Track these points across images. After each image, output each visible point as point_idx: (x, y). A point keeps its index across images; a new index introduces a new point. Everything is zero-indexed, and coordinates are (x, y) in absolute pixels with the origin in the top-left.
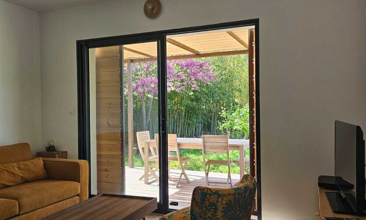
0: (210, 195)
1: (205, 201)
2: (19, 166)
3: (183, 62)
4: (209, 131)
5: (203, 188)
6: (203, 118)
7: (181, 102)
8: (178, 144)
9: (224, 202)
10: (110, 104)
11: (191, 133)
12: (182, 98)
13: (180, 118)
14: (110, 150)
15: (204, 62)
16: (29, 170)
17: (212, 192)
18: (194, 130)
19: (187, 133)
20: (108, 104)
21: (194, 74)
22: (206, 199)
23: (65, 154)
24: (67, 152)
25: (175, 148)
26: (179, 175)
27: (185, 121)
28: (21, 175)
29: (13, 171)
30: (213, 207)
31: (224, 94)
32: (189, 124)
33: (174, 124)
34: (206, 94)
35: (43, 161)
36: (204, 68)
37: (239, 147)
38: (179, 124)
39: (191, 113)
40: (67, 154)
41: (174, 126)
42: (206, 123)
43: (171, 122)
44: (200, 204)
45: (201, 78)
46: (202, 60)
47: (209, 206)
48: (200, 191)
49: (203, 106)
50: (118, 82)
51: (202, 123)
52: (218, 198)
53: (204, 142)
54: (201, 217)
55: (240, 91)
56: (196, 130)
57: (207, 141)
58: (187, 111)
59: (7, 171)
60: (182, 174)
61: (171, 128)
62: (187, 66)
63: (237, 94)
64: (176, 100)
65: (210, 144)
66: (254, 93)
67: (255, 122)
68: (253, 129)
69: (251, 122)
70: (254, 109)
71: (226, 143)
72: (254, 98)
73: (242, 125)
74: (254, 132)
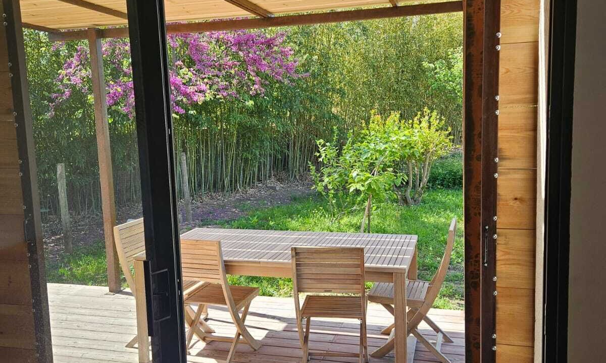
3: (230, 35)
4: (284, 169)
6: (274, 147)
7: (228, 116)
11: (250, 175)
12: (231, 110)
13: (229, 148)
15: (273, 36)
18: (256, 170)
19: (244, 177)
21: (255, 61)
27: (237, 155)
31: (312, 100)
32: (246, 160)
33: (216, 159)
34: (277, 101)
36: (276, 48)
37: (392, 274)
38: (227, 160)
39: (249, 138)
41: (216, 164)
42: (280, 157)
43: (211, 155)
45: (268, 72)
46: (270, 32)
49: (272, 124)
51: (270, 156)
55: (341, 92)
56: (259, 170)
57: (307, 261)
58: (241, 136)
61: (211, 170)
62: (239, 44)
63: (336, 98)
64: (219, 113)
66: (497, 160)
67: (498, 263)
68: (491, 286)
69: (483, 263)
70: (495, 218)
71: (358, 266)
72: (496, 179)
73: (368, 182)
74: (495, 297)
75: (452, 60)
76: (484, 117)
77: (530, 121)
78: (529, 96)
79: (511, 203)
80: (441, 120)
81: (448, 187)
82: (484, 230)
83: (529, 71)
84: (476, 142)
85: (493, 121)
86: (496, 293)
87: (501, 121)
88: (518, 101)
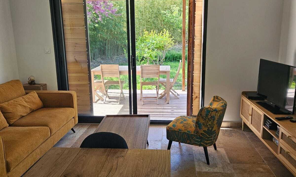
0: (212, 111)
1: (208, 116)
2: (25, 100)
5: (208, 108)
8: (120, 72)
9: (219, 115)
10: (76, 44)
14: (79, 81)
16: (33, 102)
17: (213, 110)
20: (75, 44)
22: (209, 114)
23: (45, 86)
24: (46, 84)
25: (117, 75)
26: (120, 94)
28: (29, 106)
29: (23, 104)
30: (213, 118)
35: (37, 93)
37: (166, 72)
40: (46, 86)
44: (204, 118)
47: (210, 118)
48: (206, 110)
50: (84, 25)
52: (216, 113)
53: (142, 70)
54: (204, 125)
57: (144, 69)
59: (20, 105)
60: (122, 93)
63: (125, 24)
65: (146, 71)
66: (195, 37)
67: (194, 58)
68: (193, 62)
69: (192, 57)
70: (194, 49)
71: (158, 70)
72: (194, 41)
73: (150, 53)
74: (194, 64)
75: (173, 10)
76: (192, 29)
77: (201, 30)
78: (201, 25)
79: (197, 45)
80: (170, 34)
81: (171, 61)
82: (192, 51)
83: (201, 20)
84: (190, 34)
85: (194, 29)
86: (194, 63)
87: (195, 30)
88: (199, 26)
